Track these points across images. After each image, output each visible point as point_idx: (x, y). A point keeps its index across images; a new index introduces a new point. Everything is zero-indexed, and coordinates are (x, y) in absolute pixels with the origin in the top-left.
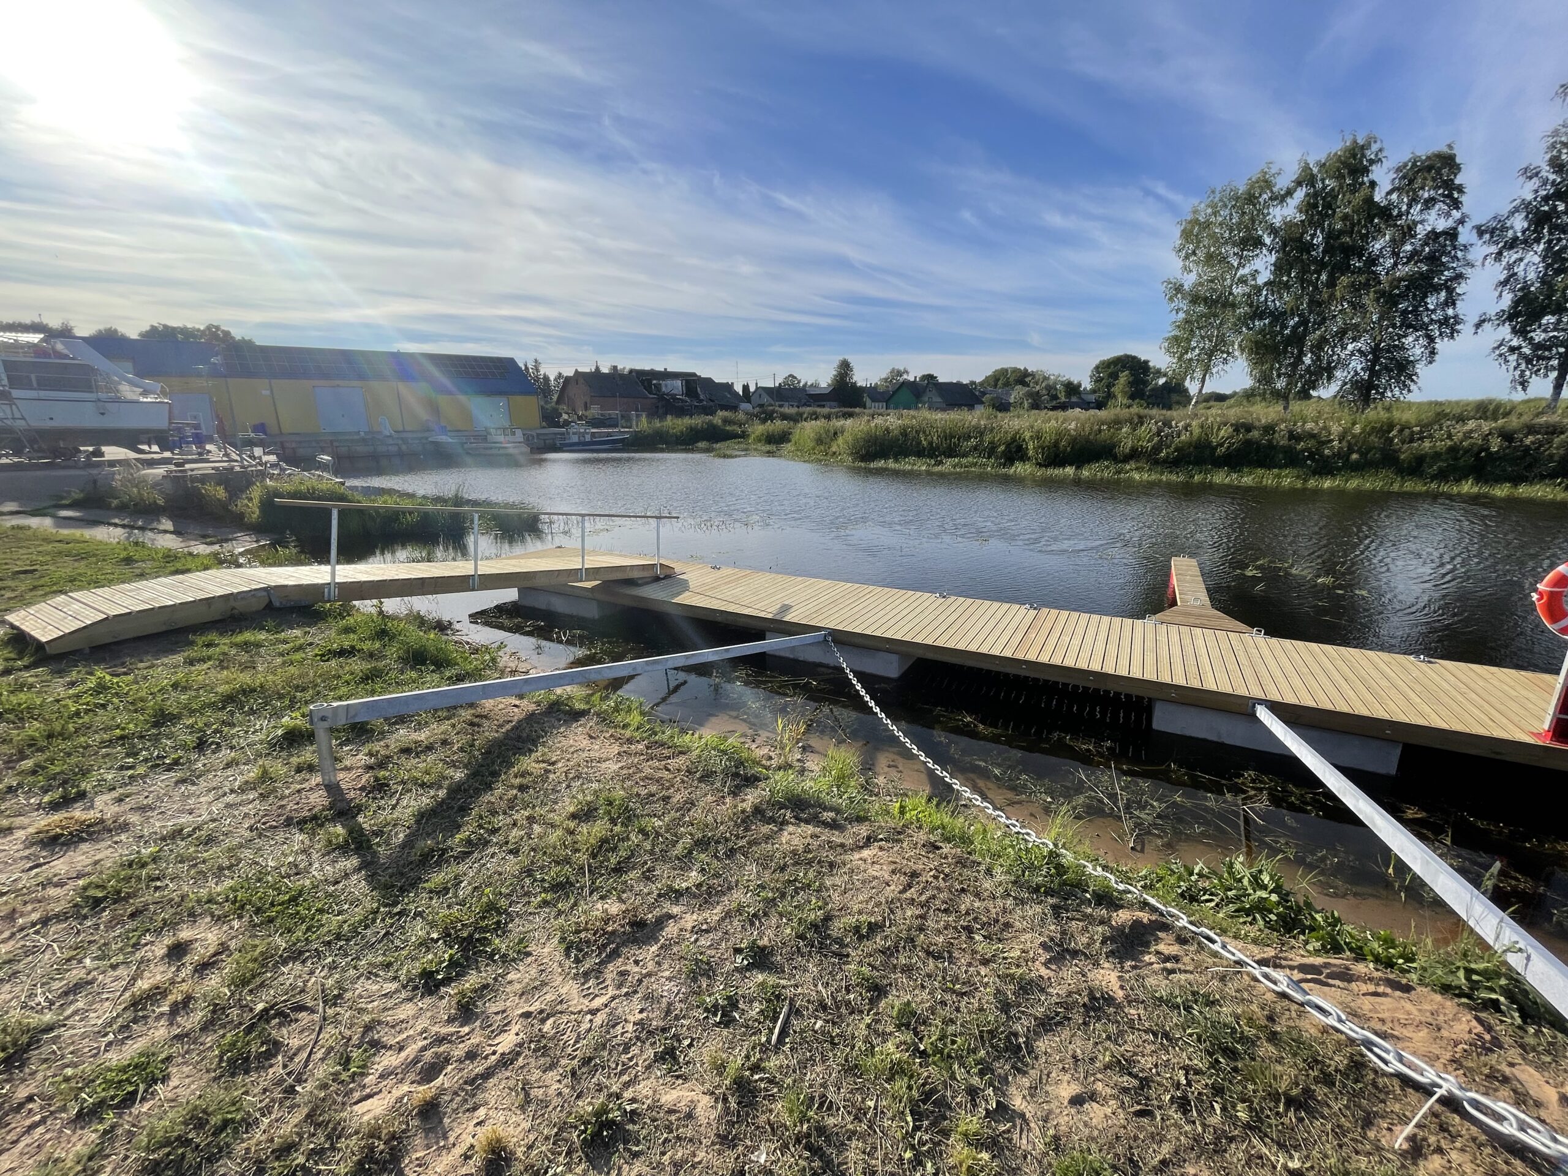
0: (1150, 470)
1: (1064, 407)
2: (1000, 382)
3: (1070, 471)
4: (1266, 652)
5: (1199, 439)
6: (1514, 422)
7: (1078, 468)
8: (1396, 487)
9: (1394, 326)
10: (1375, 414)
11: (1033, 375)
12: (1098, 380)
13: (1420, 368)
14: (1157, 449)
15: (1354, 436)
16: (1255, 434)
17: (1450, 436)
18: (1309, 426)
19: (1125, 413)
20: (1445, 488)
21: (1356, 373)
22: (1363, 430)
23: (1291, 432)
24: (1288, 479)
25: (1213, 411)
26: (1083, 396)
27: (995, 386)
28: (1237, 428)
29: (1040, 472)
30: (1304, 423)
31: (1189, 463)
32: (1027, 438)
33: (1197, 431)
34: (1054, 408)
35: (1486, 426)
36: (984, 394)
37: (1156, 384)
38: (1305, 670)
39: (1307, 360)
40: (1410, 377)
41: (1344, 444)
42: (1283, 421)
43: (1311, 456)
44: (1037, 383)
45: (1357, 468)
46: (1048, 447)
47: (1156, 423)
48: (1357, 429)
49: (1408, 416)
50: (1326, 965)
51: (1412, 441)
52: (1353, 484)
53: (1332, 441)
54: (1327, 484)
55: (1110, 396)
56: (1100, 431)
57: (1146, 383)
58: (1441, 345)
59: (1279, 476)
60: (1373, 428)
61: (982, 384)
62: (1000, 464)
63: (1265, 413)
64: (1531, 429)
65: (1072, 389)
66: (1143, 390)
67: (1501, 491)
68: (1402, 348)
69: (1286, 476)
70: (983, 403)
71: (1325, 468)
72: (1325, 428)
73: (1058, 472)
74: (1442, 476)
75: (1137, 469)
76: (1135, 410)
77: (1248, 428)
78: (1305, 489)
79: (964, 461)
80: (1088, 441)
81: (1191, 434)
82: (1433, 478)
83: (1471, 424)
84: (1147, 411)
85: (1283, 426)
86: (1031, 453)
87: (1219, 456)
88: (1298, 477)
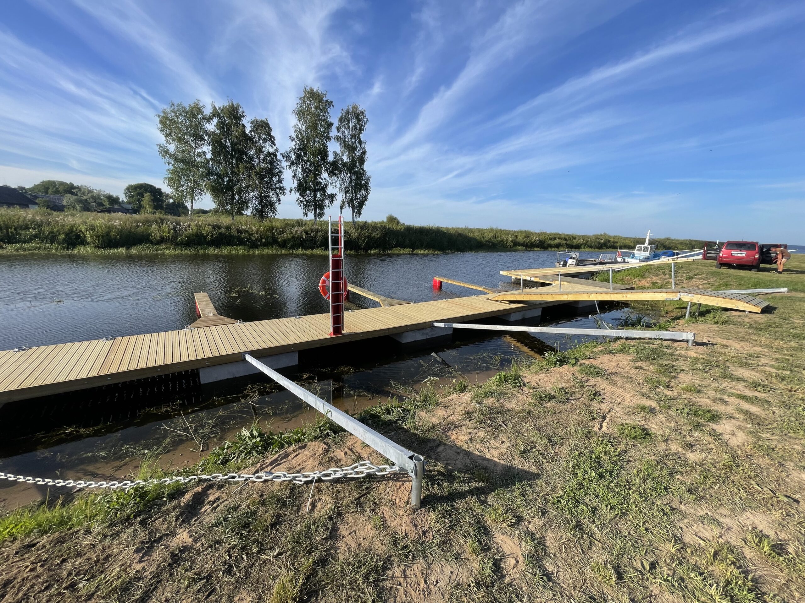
0: (175, 248)
1: (109, 211)
2: (50, 191)
3: (122, 250)
4: (245, 330)
5: (197, 233)
6: (307, 228)
7: (128, 248)
8: (279, 252)
9: (265, 187)
10: (266, 223)
11: (79, 188)
12: (131, 197)
13: (277, 205)
14: (175, 237)
15: (261, 232)
16: (223, 230)
17: (291, 233)
18: (244, 227)
19: (151, 217)
20: (294, 252)
21: (256, 206)
22: (264, 230)
23: (237, 230)
24: (241, 251)
25: (201, 218)
26: (123, 205)
27: (47, 192)
28: (214, 227)
29: (100, 252)
30: (242, 226)
31: (195, 244)
32: (83, 230)
33: (195, 228)
34: (102, 211)
35: (301, 229)
36: (36, 197)
37: (169, 202)
38: (261, 333)
39: (237, 197)
40: (274, 208)
41: (259, 235)
42: (233, 224)
43: (248, 240)
44: (84, 194)
45: (266, 245)
46: (103, 236)
47: (172, 223)
48: (262, 229)
49: (278, 224)
50: (279, 456)
51: (280, 234)
52: (265, 252)
53: (254, 234)
54: (256, 252)
55: (141, 207)
56: (138, 227)
57: (162, 201)
58: (281, 197)
59: (237, 249)
60: (267, 229)
61: (32, 189)
62: (64, 248)
63: (226, 220)
64: (312, 231)
65: (113, 200)
66: (161, 205)
67: (309, 252)
68: (269, 197)
69: (240, 249)
70: (36, 204)
71: (254, 245)
72: (250, 228)
73: (113, 251)
74: (292, 247)
75: (167, 248)
76: (158, 215)
77: (219, 228)
78: (249, 255)
79: (26, 246)
80: (130, 232)
81: (192, 229)
82: (290, 248)
83: (296, 228)
84: (165, 217)
85: (233, 227)
86: (89, 240)
87: (209, 241)
88: (245, 250)
